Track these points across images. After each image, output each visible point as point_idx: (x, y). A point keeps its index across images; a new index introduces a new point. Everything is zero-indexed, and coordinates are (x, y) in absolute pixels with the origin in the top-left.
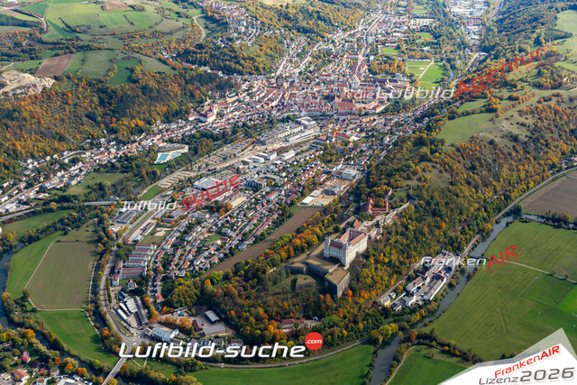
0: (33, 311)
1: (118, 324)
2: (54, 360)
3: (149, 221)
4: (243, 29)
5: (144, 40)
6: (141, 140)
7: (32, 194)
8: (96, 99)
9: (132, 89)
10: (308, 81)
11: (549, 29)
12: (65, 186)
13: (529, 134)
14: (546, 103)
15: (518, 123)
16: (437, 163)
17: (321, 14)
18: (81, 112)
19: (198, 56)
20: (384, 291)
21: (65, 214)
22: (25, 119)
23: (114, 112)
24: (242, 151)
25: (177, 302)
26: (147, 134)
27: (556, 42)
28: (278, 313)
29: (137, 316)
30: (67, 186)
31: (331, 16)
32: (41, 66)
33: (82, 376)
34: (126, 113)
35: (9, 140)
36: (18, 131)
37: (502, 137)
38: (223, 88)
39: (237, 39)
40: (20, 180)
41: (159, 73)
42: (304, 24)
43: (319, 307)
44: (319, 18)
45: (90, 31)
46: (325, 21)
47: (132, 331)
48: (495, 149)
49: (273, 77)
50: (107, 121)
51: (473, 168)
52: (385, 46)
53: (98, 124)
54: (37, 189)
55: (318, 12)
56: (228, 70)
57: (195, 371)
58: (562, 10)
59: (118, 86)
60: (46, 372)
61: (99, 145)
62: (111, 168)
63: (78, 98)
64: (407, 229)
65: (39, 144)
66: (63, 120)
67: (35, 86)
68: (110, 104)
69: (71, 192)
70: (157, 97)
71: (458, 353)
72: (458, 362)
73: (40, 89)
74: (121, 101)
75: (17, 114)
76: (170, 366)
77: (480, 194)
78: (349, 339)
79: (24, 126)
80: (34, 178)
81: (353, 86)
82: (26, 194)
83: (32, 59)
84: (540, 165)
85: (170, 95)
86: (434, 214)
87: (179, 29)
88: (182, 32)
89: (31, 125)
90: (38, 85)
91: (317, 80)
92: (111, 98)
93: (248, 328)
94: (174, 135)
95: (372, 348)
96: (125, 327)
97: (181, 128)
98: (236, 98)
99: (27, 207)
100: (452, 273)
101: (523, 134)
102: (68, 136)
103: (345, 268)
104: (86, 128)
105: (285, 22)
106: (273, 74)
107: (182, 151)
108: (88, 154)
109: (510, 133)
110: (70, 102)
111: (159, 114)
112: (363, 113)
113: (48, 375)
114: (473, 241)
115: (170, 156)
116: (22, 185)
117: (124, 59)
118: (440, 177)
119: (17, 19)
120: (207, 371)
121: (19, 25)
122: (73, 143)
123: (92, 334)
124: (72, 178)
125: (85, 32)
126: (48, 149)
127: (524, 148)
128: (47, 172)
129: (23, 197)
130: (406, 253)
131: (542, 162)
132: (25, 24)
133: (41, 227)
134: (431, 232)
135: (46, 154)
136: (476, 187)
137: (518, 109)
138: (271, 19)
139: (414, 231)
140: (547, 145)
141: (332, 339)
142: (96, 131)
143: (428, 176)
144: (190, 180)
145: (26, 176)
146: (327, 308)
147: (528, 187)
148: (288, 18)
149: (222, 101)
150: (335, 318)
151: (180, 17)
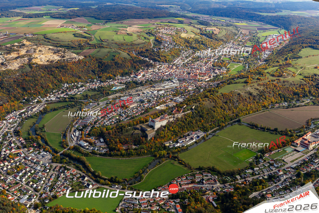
0: (45, 131)
1: (70, 139)
2: (42, 146)
3: (98, 108)
4: (167, 45)
5: (127, 46)
6: (110, 82)
7: (62, 95)
8: (97, 65)
9: (111, 62)
10: (185, 67)
11: (294, 54)
12: (75, 94)
13: (259, 93)
14: (272, 82)
15: (255, 88)
16: (210, 99)
17: (203, 42)
18: (90, 69)
19: (145, 54)
20: (168, 141)
21: (70, 103)
22: (68, 70)
23: (102, 70)
24: (145, 89)
25: (92, 134)
26: (113, 80)
27: (293, 60)
28: (124, 142)
29: (78, 137)
30: (76, 94)
31: (207, 44)
32: (82, 52)
33: (50, 153)
34: (107, 71)
35: (60, 76)
36: (64, 73)
37: (245, 93)
38: (148, 66)
39: (162, 49)
40: (60, 90)
41: (124, 58)
42: (194, 46)
43: (140, 142)
44: (202, 44)
45: (108, 42)
46: (204, 45)
47: (74, 142)
48: (240, 97)
49: (171, 64)
50: (99, 73)
51: (226, 103)
52: (225, 57)
53: (95, 74)
54: (65, 94)
55: (202, 41)
56: (155, 60)
57: (88, 156)
58: (305, 47)
59: (106, 61)
60: (39, 150)
61: (94, 81)
62: (94, 90)
63: (91, 64)
64: (186, 120)
65: (71, 79)
66: (82, 71)
67: (76, 58)
68: (102, 67)
69: (76, 96)
70: (120, 66)
71: (184, 164)
72: (182, 167)
73: (77, 59)
74: (106, 67)
75: (65, 67)
76: (80, 154)
77: (225, 112)
78: (147, 154)
79: (67, 72)
80: (65, 91)
81: (202, 70)
82: (60, 95)
83: (81, 49)
84: (258, 105)
85: (126, 66)
86: (201, 116)
87: (142, 43)
88: (143, 45)
89: (70, 71)
90: (77, 58)
91: (189, 67)
92: (102, 65)
93: (111, 145)
94: (123, 81)
95: (154, 158)
96: (72, 140)
97: (127, 79)
98: (152, 70)
99: (59, 99)
100: (199, 138)
101: (255, 93)
102: (82, 77)
103: (155, 130)
104: (90, 75)
105: (187, 44)
106: (172, 63)
107: (123, 87)
108: (88, 84)
109: (250, 91)
110: (87, 65)
111: (119, 73)
112: (200, 80)
113: (39, 151)
114: (215, 129)
115: (118, 88)
116: (60, 92)
117: (114, 52)
118: (210, 104)
119: (83, 35)
120: (92, 157)
121: (83, 38)
122: (84, 80)
123: (60, 141)
124: (79, 92)
125: (106, 42)
126: (73, 81)
127: (253, 98)
128: (70, 89)
129: (59, 96)
130: (182, 128)
131: (260, 104)
132: (85, 37)
133: (60, 106)
134: (196, 123)
135: (72, 82)
136: (224, 110)
137: (258, 83)
138: (181, 43)
139: (189, 121)
140: (265, 98)
141: (140, 153)
142: (94, 77)
143: (204, 103)
144: (120, 97)
145: (62, 89)
146: (143, 142)
147: (249, 113)
148: (188, 43)
149: (146, 71)
150: (144, 146)
151: (145, 39)
